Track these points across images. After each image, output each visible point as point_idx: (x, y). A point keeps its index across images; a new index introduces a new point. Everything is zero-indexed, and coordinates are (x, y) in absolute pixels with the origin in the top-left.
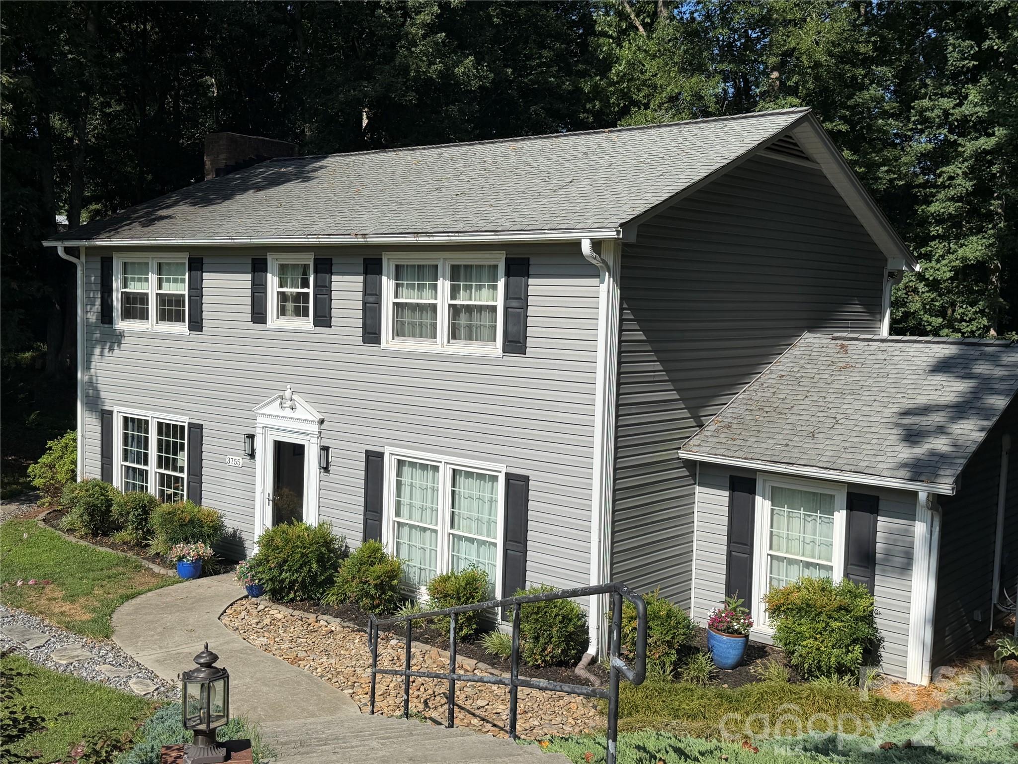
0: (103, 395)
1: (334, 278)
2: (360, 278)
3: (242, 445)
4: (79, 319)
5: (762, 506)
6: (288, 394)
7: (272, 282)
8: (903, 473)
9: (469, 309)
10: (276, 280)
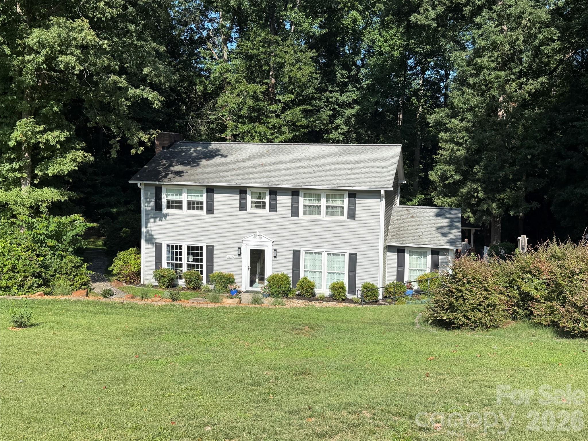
0: (155, 237)
1: (278, 197)
2: (291, 197)
3: (237, 251)
4: (142, 209)
5: (407, 256)
6: (258, 234)
7: (249, 197)
8: (448, 244)
9: (332, 207)
10: (250, 197)
